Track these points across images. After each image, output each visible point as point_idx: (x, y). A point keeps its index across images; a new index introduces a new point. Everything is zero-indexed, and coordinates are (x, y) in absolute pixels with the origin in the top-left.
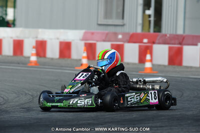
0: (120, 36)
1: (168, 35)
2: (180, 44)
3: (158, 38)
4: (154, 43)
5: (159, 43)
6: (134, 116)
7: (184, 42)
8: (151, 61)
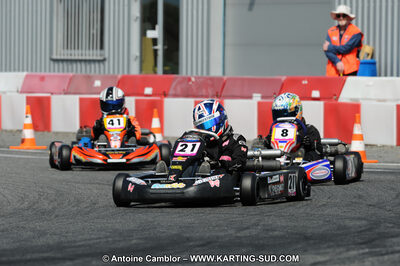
0: (98, 83)
1: (193, 79)
2: (218, 95)
3: (174, 84)
4: (165, 95)
5: (176, 96)
6: (134, 241)
7: (224, 93)
8: (161, 130)
